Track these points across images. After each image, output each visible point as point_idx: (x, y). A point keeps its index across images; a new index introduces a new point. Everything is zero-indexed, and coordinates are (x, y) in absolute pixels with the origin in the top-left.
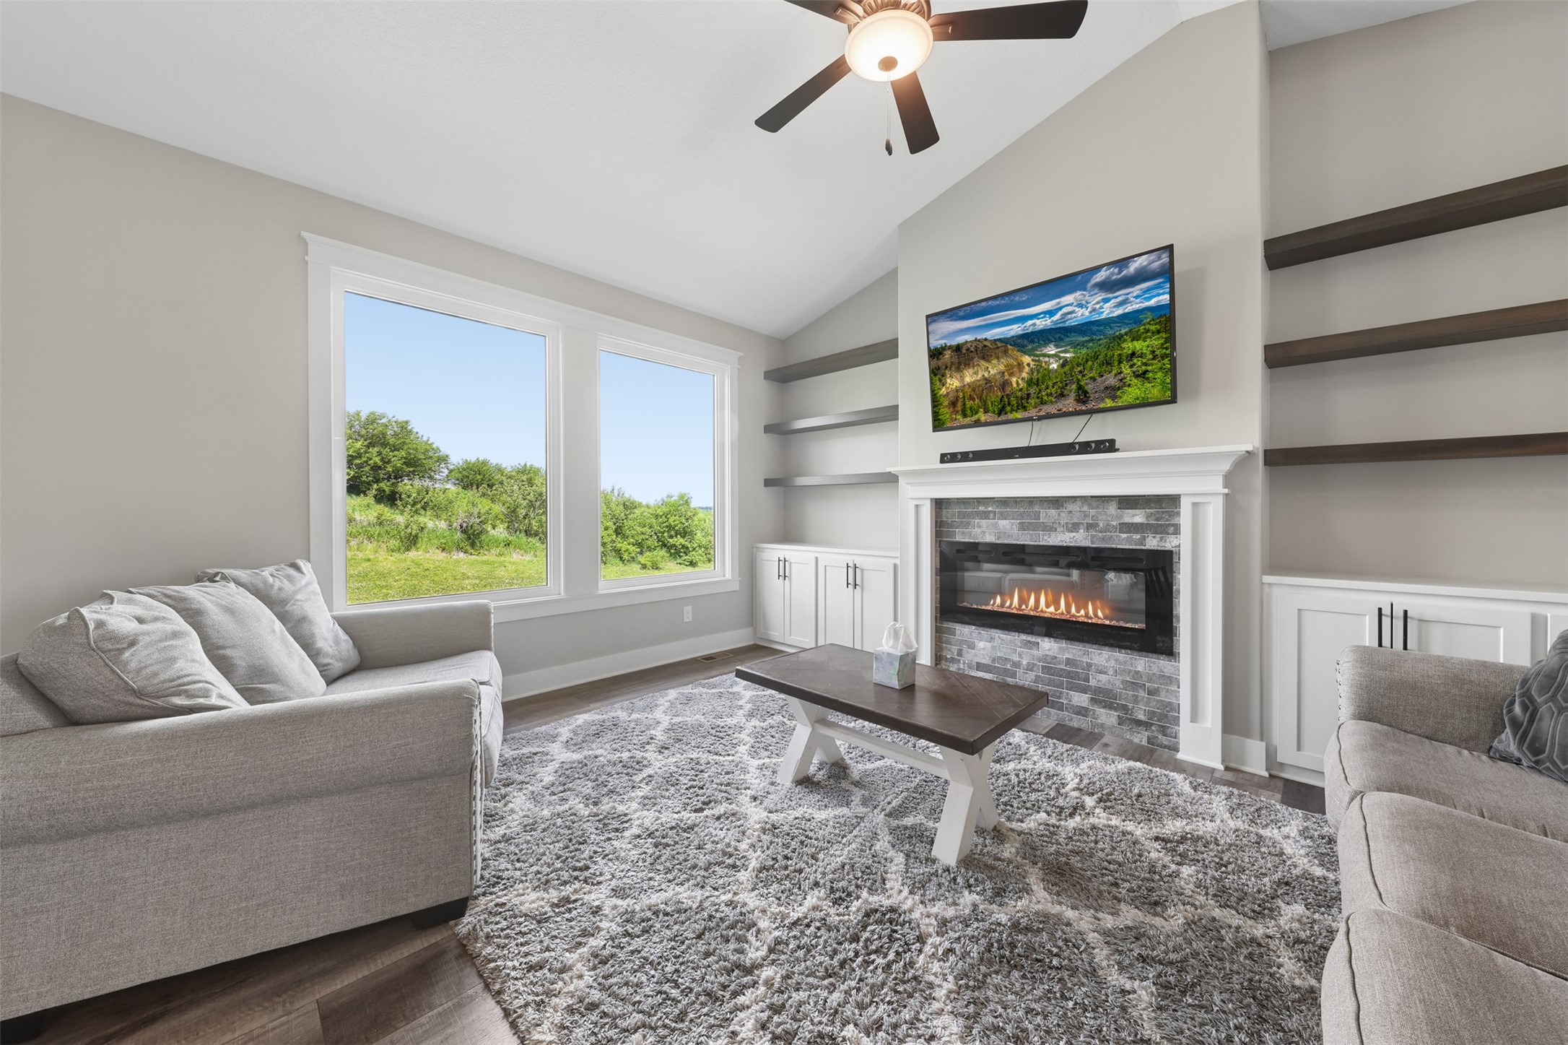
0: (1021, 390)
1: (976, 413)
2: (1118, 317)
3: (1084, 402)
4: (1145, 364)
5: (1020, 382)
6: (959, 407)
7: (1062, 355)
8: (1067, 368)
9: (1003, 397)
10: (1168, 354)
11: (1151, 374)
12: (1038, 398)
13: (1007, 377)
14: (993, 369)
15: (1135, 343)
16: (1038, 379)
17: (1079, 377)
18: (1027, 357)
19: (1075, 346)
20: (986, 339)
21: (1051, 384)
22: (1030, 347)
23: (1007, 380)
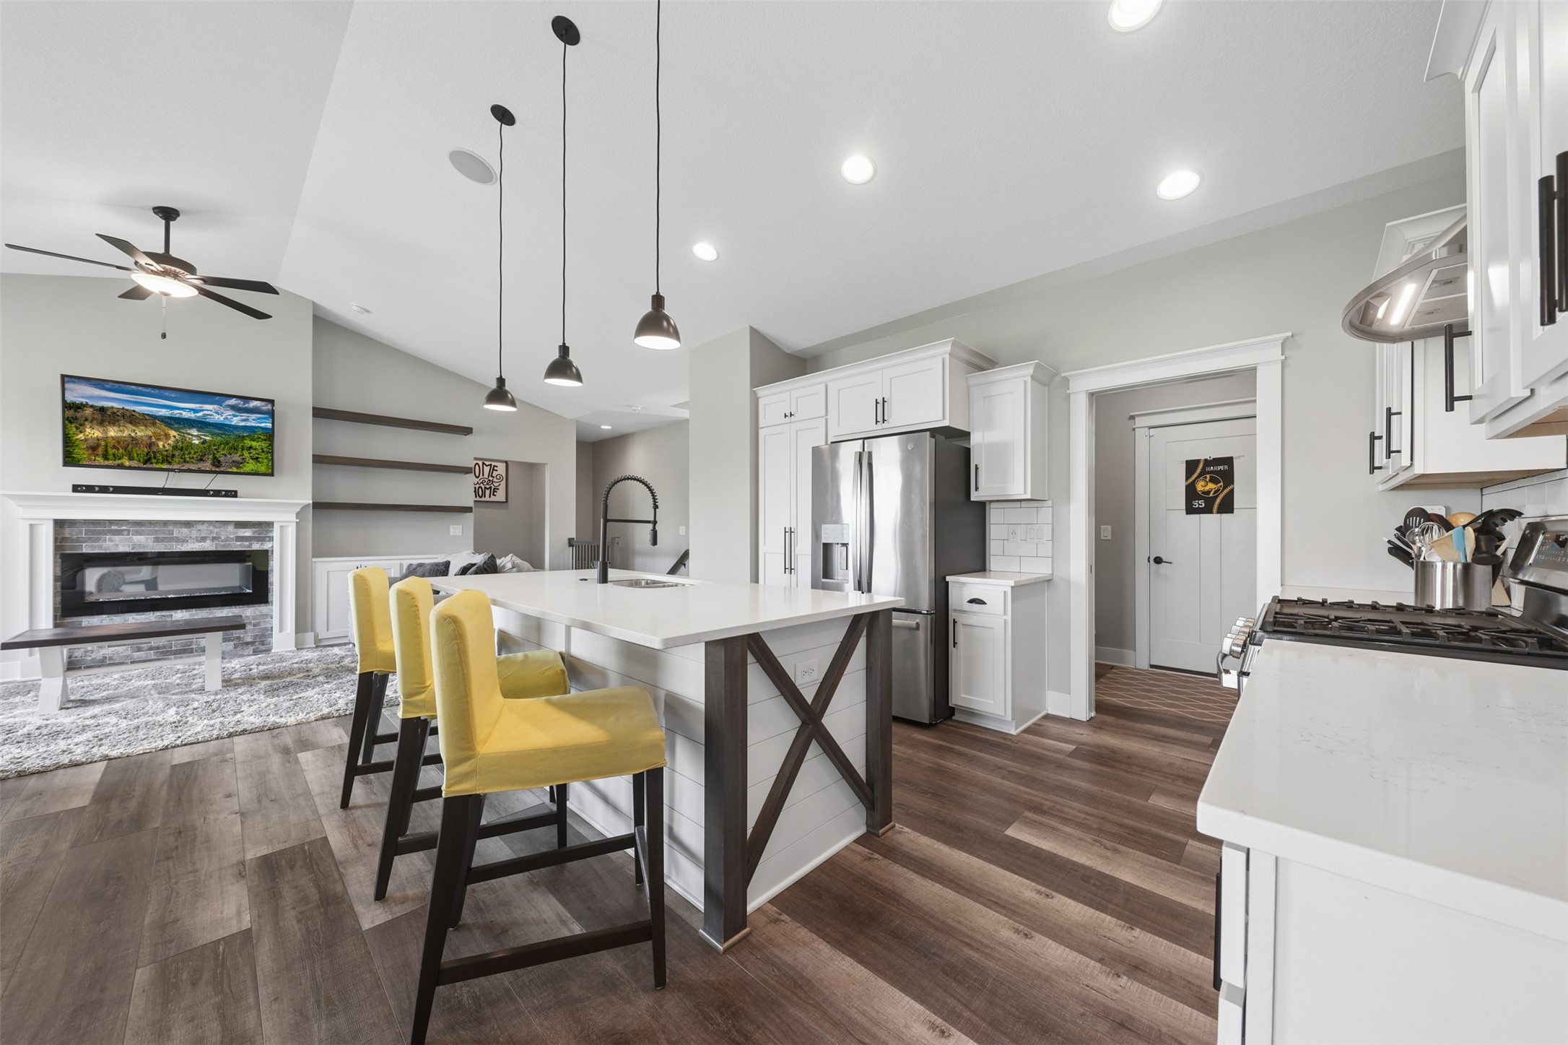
0: (167, 451)
1: (120, 459)
2: (242, 426)
3: (218, 467)
4: (258, 454)
5: (166, 446)
6: (100, 451)
7: (203, 437)
8: (205, 445)
9: (149, 452)
10: (270, 451)
11: (260, 460)
12: (182, 458)
13: (154, 440)
14: (141, 432)
15: (252, 442)
16: (182, 447)
17: (215, 452)
18: (173, 432)
19: (213, 434)
20: (134, 411)
21: (193, 452)
22: (176, 426)
23: (154, 442)
